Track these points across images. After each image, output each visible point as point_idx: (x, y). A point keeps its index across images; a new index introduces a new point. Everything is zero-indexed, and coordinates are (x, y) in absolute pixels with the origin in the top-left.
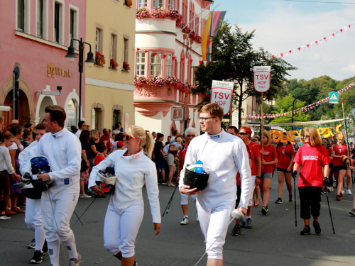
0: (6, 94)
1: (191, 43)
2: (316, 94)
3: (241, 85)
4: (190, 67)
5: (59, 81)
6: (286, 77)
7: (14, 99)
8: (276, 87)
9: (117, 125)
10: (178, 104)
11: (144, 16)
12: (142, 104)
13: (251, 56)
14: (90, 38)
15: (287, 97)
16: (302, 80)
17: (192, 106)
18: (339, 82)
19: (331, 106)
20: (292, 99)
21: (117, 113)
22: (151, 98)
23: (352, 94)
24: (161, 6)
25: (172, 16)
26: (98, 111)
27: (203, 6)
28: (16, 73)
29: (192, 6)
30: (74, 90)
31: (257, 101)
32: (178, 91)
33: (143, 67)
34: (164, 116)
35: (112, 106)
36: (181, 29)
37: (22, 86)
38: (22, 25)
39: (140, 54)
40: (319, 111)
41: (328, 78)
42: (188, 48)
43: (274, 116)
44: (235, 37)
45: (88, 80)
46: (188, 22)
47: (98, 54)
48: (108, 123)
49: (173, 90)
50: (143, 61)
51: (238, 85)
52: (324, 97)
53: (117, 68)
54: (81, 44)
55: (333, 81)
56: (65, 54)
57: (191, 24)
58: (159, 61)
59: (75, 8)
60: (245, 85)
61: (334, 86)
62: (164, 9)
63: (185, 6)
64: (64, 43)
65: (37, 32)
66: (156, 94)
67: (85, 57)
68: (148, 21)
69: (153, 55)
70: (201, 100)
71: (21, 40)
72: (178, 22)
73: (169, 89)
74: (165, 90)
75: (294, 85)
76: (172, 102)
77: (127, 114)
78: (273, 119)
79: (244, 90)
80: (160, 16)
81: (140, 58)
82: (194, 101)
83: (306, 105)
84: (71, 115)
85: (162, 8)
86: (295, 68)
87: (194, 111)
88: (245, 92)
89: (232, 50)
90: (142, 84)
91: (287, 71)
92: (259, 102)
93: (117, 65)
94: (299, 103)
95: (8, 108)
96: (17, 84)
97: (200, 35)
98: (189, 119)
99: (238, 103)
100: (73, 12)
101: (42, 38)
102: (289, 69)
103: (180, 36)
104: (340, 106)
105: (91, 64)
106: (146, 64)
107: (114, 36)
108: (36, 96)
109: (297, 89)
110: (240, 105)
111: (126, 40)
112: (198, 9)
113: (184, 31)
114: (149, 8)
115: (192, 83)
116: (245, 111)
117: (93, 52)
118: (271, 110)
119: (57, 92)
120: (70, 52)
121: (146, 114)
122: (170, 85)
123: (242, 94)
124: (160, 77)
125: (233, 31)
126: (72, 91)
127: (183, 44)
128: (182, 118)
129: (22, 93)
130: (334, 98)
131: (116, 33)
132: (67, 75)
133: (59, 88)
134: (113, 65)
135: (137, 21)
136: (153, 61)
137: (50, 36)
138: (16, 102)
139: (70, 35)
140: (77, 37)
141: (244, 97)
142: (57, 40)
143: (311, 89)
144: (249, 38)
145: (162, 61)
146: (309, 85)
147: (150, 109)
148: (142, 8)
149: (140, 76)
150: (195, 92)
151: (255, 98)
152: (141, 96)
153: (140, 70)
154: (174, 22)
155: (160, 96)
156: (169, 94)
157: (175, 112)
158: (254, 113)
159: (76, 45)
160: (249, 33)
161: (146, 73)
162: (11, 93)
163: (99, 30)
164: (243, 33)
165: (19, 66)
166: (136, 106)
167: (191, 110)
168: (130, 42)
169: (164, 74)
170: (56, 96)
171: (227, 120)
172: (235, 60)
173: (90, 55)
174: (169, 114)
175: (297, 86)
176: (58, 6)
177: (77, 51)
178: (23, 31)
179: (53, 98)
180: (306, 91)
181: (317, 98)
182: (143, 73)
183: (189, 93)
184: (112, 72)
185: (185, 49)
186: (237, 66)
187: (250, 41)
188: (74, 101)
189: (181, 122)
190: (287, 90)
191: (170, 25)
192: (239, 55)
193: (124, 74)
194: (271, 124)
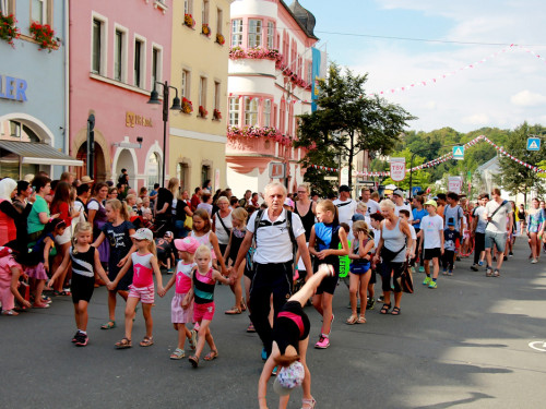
0: (79, 146)
1: (293, 88)
2: (437, 149)
3: (352, 137)
4: (291, 116)
5: (139, 131)
6: (405, 128)
7: (89, 153)
8: (393, 140)
9: (206, 183)
10: (277, 159)
11: (238, 55)
12: (235, 159)
13: (363, 103)
14: (176, 81)
15: (403, 152)
16: (421, 132)
17: (293, 162)
18: (463, 135)
19: (454, 163)
20: (410, 155)
21: (206, 169)
22: (246, 152)
23: (478, 149)
24: (258, 44)
25: (271, 55)
26: (184, 166)
27: (307, 45)
28: (91, 122)
29: (294, 44)
30: (157, 142)
31: (369, 156)
32: (277, 144)
33: (237, 115)
34: (261, 173)
35: (200, 161)
36: (281, 72)
37: (97, 138)
38: (98, 67)
39: (233, 100)
40: (440, 168)
41: (451, 130)
42: (289, 94)
43: (389, 174)
44: (346, 80)
45: (172, 131)
46: (290, 63)
47: (184, 100)
48: (195, 181)
49: (271, 143)
50: (237, 108)
51: (349, 137)
52: (446, 152)
53: (207, 116)
54: (166, 88)
55: (457, 134)
56: (148, 100)
57: (293, 65)
58: (255, 108)
59: (158, 46)
60: (356, 137)
61: (458, 139)
62: (262, 48)
63: (286, 44)
64: (146, 87)
65: (115, 74)
66: (251, 147)
67: (171, 103)
68: (243, 61)
69: (248, 101)
70: (304, 154)
71: (95, 84)
72: (278, 62)
73: (267, 142)
74: (262, 142)
75: (413, 137)
76: (269, 156)
77: (218, 171)
78: (387, 177)
79: (355, 143)
80: (256, 56)
81: (234, 104)
82: (296, 156)
83: (425, 161)
84: (153, 171)
85: (259, 47)
86: (414, 118)
87: (296, 167)
88: (357, 146)
89: (341, 96)
90: (236, 136)
91: (406, 122)
92: (371, 157)
93: (206, 113)
94: (418, 159)
95: (81, 163)
96: (92, 135)
97: (303, 78)
98: (289, 177)
99: (348, 158)
100: (156, 51)
101: (120, 81)
102: (408, 119)
103: (280, 79)
104: (465, 162)
105: (177, 111)
106: (240, 112)
107: (203, 79)
108: (112, 149)
109: (415, 142)
110: (351, 160)
111: (217, 84)
112: (301, 48)
113: (284, 73)
114: (244, 47)
115: (293, 135)
116: (355, 168)
117: (180, 97)
118: (386, 167)
119: (138, 145)
120: (153, 97)
121: (240, 171)
122: (269, 137)
123: (352, 148)
124: (257, 127)
125: (342, 75)
126: (154, 143)
127: (283, 89)
128: (282, 176)
129: (98, 146)
130: (459, 153)
131: (205, 76)
132: (149, 124)
133: (140, 140)
134: (202, 113)
135: (230, 62)
136: (248, 108)
137: (130, 79)
138: (91, 156)
139: (152, 78)
140: (161, 79)
141: (355, 151)
142: (138, 84)
143: (431, 142)
144: (361, 82)
145: (259, 108)
146: (429, 138)
147: (244, 165)
148: (235, 46)
149: (233, 125)
150: (297, 145)
151: (366, 153)
152: (235, 149)
153: (234, 119)
154: (274, 63)
155: (256, 150)
156: (267, 148)
157: (274, 168)
158: (365, 169)
159: (160, 90)
160: (361, 77)
161: (240, 122)
162: (84, 145)
163: (186, 72)
164: (354, 76)
165: (95, 115)
166: (228, 161)
167: (292, 166)
168: (221, 86)
169: (261, 124)
170: (136, 149)
171: (335, 178)
172: (344, 107)
173: (176, 101)
174: (267, 171)
175: (415, 139)
176: (138, 44)
177: (161, 97)
178: (99, 73)
179: (132, 151)
180: (426, 144)
181: (439, 153)
182: (236, 122)
183: (291, 146)
184: (200, 121)
185: (286, 95)
186: (347, 115)
187: (363, 86)
188: (156, 154)
189: (281, 180)
190: (404, 143)
191: (269, 66)
192: (349, 102)
193: (215, 124)
194: (385, 182)
